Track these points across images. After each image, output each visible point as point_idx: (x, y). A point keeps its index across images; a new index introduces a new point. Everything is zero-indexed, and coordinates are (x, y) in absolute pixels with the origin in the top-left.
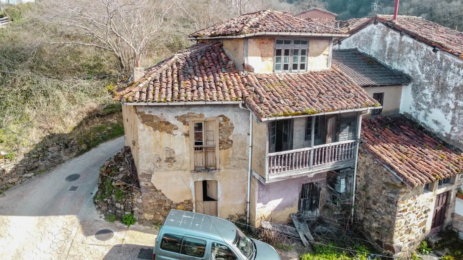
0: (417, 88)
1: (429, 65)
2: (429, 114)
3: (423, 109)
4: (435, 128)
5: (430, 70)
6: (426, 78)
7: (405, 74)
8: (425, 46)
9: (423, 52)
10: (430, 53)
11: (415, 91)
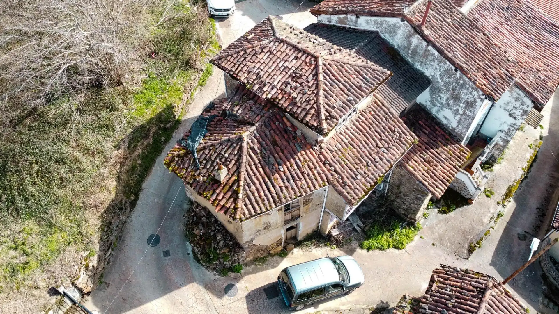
0: (434, 90)
1: (448, 78)
2: (441, 111)
3: (437, 106)
4: (444, 121)
5: (449, 82)
6: (444, 86)
7: (425, 76)
8: (448, 63)
9: (446, 66)
10: (452, 69)
11: (432, 92)
